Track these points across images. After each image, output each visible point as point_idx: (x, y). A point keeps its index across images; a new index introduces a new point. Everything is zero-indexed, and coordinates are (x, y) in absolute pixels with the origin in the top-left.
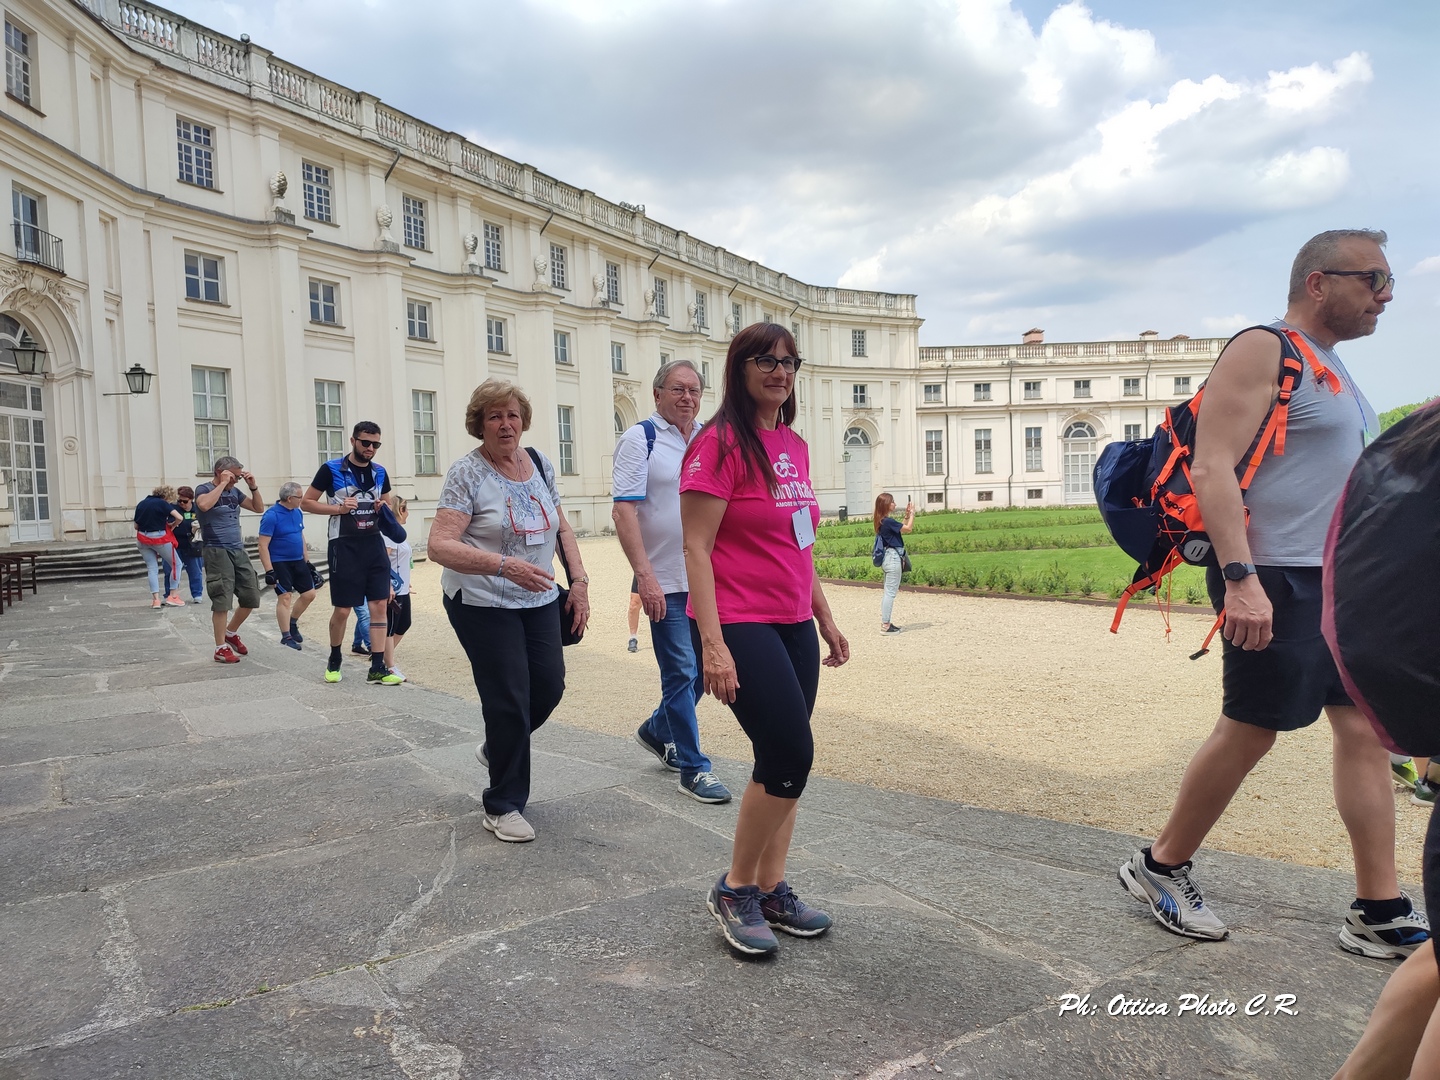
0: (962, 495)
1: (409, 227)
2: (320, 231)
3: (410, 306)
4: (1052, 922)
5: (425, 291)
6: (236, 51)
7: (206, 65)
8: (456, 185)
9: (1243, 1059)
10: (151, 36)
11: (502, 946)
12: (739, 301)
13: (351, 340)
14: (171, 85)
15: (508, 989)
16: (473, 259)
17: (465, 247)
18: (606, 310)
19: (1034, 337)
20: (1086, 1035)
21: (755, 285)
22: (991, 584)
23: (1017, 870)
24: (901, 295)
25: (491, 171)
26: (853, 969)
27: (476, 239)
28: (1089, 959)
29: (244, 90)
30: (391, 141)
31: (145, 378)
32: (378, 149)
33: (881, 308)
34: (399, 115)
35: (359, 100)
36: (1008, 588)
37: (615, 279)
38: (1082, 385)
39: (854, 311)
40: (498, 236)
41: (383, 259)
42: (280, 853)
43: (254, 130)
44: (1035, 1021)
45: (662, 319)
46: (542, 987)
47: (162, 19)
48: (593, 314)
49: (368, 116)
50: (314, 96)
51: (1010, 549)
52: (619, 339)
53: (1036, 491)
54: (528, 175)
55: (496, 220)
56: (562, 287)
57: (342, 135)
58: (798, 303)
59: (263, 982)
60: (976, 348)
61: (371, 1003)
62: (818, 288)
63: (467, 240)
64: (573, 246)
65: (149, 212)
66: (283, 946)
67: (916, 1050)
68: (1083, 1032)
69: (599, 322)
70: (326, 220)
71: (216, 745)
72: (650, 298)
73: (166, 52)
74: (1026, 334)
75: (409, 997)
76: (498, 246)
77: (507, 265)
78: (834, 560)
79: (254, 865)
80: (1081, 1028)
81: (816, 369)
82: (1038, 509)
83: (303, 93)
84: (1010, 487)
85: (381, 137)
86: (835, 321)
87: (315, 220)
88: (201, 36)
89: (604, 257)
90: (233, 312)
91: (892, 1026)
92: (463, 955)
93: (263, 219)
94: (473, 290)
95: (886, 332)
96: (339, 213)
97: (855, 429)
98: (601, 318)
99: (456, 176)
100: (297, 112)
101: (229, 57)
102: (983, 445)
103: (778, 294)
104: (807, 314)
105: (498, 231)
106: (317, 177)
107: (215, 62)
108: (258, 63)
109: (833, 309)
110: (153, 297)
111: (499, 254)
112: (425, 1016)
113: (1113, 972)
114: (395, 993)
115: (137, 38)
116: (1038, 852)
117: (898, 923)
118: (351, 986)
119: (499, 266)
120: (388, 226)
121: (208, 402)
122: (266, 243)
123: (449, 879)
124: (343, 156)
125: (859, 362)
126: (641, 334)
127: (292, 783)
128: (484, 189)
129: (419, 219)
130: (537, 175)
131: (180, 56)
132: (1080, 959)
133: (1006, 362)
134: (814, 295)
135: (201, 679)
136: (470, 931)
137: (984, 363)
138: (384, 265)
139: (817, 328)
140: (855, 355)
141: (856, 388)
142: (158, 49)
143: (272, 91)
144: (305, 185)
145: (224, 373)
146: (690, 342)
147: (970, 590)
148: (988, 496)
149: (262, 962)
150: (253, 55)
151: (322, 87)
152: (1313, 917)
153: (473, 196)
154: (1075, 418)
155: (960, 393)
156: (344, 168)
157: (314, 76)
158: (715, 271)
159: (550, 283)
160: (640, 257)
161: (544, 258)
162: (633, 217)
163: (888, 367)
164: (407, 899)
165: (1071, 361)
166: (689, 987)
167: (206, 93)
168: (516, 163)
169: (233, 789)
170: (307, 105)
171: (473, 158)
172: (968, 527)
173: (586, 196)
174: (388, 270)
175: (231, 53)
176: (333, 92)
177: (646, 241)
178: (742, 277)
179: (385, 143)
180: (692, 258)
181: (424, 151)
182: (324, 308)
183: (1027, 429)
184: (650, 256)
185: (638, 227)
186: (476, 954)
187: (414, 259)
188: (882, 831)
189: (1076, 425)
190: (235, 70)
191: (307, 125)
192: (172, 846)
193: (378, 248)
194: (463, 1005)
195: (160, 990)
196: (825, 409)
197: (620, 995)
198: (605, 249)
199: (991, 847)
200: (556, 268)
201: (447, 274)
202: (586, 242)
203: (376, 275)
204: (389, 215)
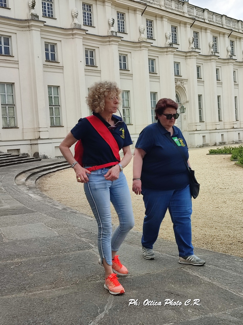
1: (85, 17)
2: (49, 22)
3: (86, 52)
5: (92, 44)
12: (233, 40)
13: (62, 68)
16: (112, 29)
17: (109, 23)
18: (172, 47)
27: (114, 20)
37: (175, 33)
40: (123, 18)
41: (75, 32)
42: (41, 291)
45: (197, 50)
48: (166, 50)
52: (178, 60)
55: (122, 11)
56: (152, 39)
63: (110, 21)
64: (156, 20)
69: (168, 53)
70: (51, 17)
71: (14, 243)
72: (191, 41)
76: (123, 22)
77: (127, 30)
87: (47, 17)
89: (170, 24)
90: (15, 59)
93: (26, 18)
94: (113, 43)
96: (56, 13)
98: (169, 51)
105: (123, 16)
111: (124, 26)
119: (124, 31)
120: (76, 17)
121: (6, 97)
122: (28, 29)
126: (188, 58)
127: (44, 261)
129: (89, 13)
135: (7, 215)
138: (75, 34)
144: (42, 2)
145: (12, 84)
146: (210, 60)
158: (221, 26)
159: (146, 37)
160: (187, 22)
161: (143, 25)
162: (183, 4)
174: (76, 36)
177: (189, 15)
180: (211, 21)
182: (51, 55)
185: (185, 8)
187: (87, 31)
193: (73, 27)
198: (171, 20)
200: (149, 30)
201: (101, 36)
202: (162, 17)
203: (71, 39)
204: (77, 12)
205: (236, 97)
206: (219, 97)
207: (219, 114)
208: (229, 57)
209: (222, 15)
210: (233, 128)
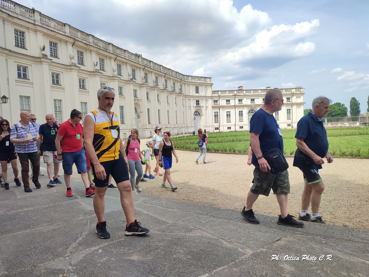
0: (223, 128)
1: (79, 59)
2: (54, 60)
3: (80, 80)
4: (241, 238)
5: (84, 76)
6: (30, 12)
7: (22, 15)
8: (91, 48)
9: (286, 271)
10: (7, 8)
11: (100, 251)
12: (167, 79)
13: (64, 89)
14: (13, 21)
15: (101, 262)
16: (96, 68)
17: (94, 64)
18: (132, 81)
19: (241, 88)
20: (249, 267)
21: (170, 75)
22: (230, 151)
23: (233, 225)
24: (207, 78)
25: (101, 44)
26: (191, 252)
27: (97, 62)
28: (250, 247)
29: (33, 22)
30: (74, 36)
31: (7, 99)
32: (70, 38)
33: (202, 81)
34: (75, 29)
35: (65, 25)
36: (234, 152)
37: (134, 73)
38: (253, 100)
39: (196, 82)
40: (103, 62)
41: (72, 67)
42: (41, 228)
43: (36, 33)
44: (236, 264)
45: (146, 84)
46: (111, 261)
47: (10, 3)
48: (129, 82)
49: (67, 29)
50: (52, 24)
51: (235, 142)
52: (135, 89)
53: (242, 127)
54: (111, 46)
55: (102, 58)
56: (120, 75)
57: (60, 34)
58: (181, 79)
59: (35, 263)
60: (226, 91)
61: (64, 268)
62: (186, 76)
63: (95, 63)
64: (123, 64)
65: (7, 54)
66: (41, 253)
67: (206, 273)
68: (248, 266)
69: (130, 84)
70: (56, 57)
71: (24, 199)
72: (143, 78)
73: (11, 12)
74: (239, 87)
75: (75, 266)
76: (103, 64)
77: (106, 69)
78: (191, 145)
79: (34, 231)
80: (247, 265)
81: (187, 96)
82: (242, 131)
83: (49, 23)
84: (235, 126)
85: (71, 35)
86: (191, 84)
87: (53, 57)
88: (21, 8)
89: (131, 67)
90: (31, 81)
91: (201, 267)
92: (89, 254)
93: (39, 56)
94: (97, 76)
95: (204, 87)
96: (60, 55)
97: (197, 111)
98: (131, 83)
99: (91, 46)
100: (48, 28)
101: (29, 13)
102: (228, 115)
103: (176, 77)
104: (184, 82)
105: (103, 60)
106: (53, 45)
107: (25, 15)
108: (37, 15)
109: (190, 81)
110: (8, 77)
111: (103, 67)
112: (79, 270)
113: (256, 250)
114: (71, 265)
115: (3, 8)
116: (239, 220)
117: (203, 240)
118: (59, 263)
119: (103, 69)
120: (73, 59)
121: (24, 105)
122: (40, 63)
123: (87, 233)
124: (60, 40)
125: (197, 95)
126: (141, 87)
128: (99, 49)
129: (82, 57)
130: (113, 46)
131: (15, 13)
132: (248, 247)
133: (234, 94)
134: (186, 77)
136: (92, 247)
137: (229, 95)
139: (186, 86)
140: (196, 93)
141: (196, 101)
142: (9, 11)
143: (41, 23)
144: (50, 47)
145: (28, 97)
146: (154, 89)
147: (225, 152)
148: (230, 128)
149: (35, 258)
150: (35, 13)
151: (55, 22)
152: (304, 234)
153: (96, 51)
154: (251, 108)
155: (223, 102)
156: (61, 43)
157: (52, 19)
158: (160, 71)
159: (117, 74)
160: (141, 67)
161: (115, 67)
162: (139, 57)
163: (205, 96)
164: (75, 239)
165: (250, 94)
166: (149, 259)
167: (23, 23)
168: (108, 43)
169: (29, 211)
170: (50, 26)
171: (96, 41)
172: (225, 136)
173: (126, 51)
174: (73, 70)
175: (29, 12)
176: (58, 23)
177: (142, 63)
178: (167, 73)
179: (72, 37)
180: (154, 68)
181: (83, 39)
182: (56, 80)
183: (239, 111)
184: (143, 67)
185: (140, 60)
186: (93, 254)
187: (80, 68)
188: (200, 216)
189: (251, 110)
190: (31, 17)
191: (50, 32)
192: (11, 227)
193: (71, 65)
194: (89, 267)
195: (6, 267)
196: (189, 107)
197: (131, 262)
198: (131, 65)
199: (227, 219)
200: (119, 70)
201: (90, 72)
202: (126, 63)
203: (70, 72)
204: (73, 56)
205: (168, 111)
206: (159, 110)
207: (159, 120)
208: (164, 88)
209: (160, 65)
210: (167, 128)
